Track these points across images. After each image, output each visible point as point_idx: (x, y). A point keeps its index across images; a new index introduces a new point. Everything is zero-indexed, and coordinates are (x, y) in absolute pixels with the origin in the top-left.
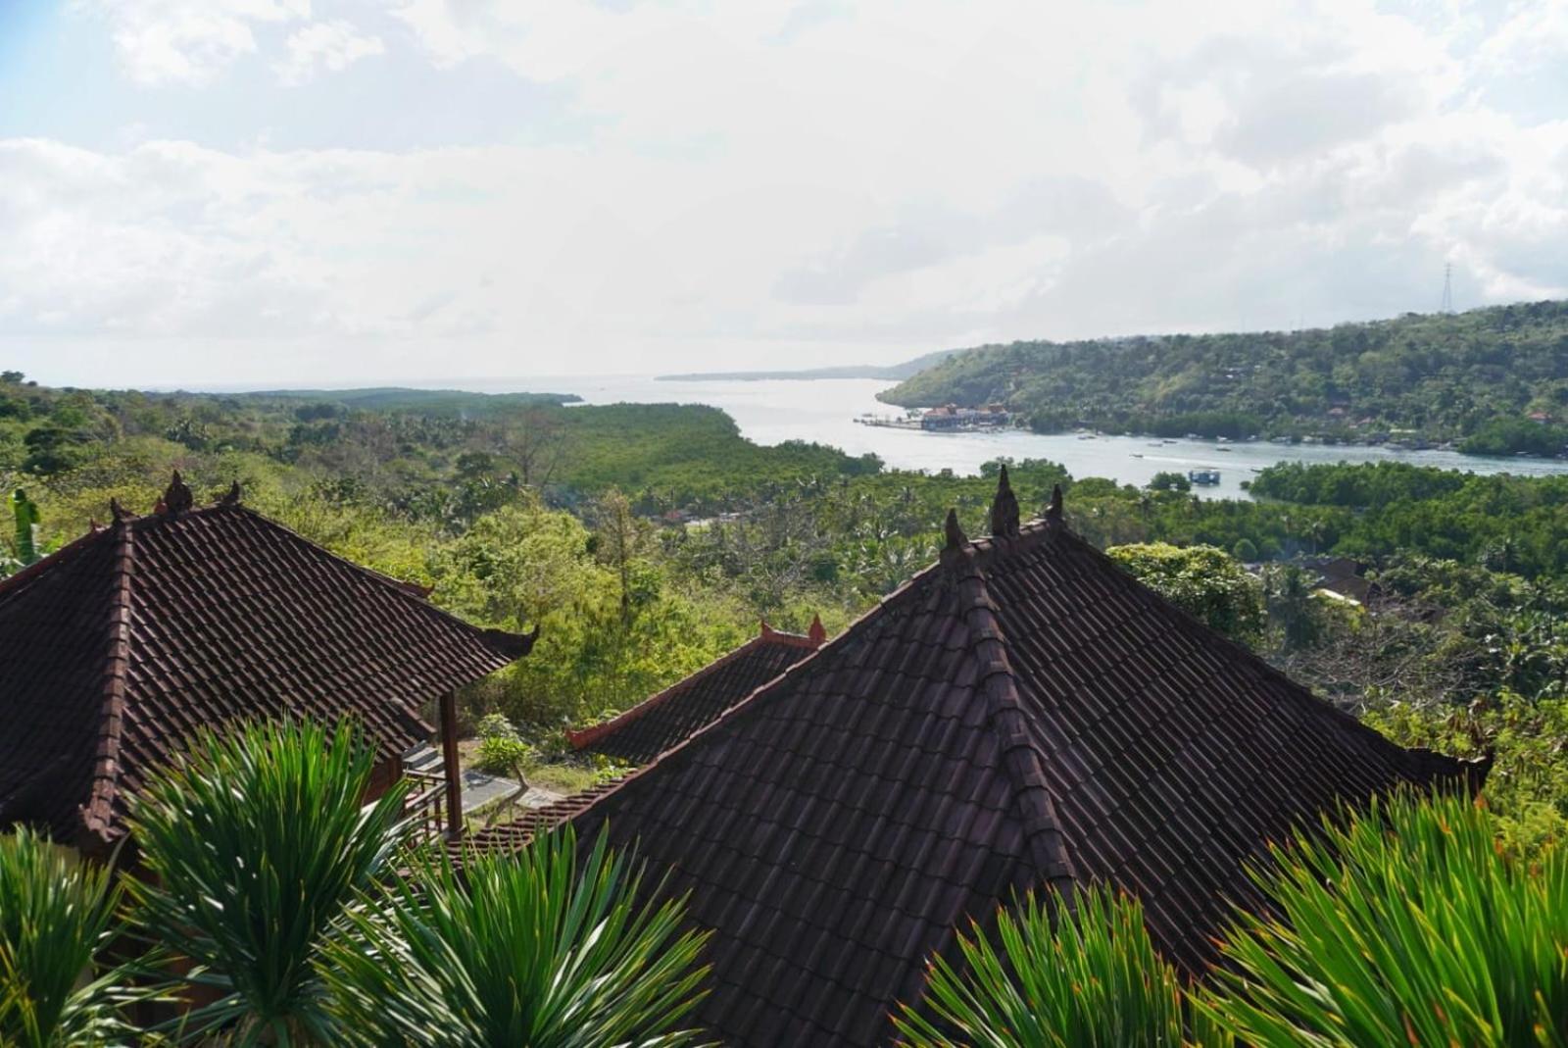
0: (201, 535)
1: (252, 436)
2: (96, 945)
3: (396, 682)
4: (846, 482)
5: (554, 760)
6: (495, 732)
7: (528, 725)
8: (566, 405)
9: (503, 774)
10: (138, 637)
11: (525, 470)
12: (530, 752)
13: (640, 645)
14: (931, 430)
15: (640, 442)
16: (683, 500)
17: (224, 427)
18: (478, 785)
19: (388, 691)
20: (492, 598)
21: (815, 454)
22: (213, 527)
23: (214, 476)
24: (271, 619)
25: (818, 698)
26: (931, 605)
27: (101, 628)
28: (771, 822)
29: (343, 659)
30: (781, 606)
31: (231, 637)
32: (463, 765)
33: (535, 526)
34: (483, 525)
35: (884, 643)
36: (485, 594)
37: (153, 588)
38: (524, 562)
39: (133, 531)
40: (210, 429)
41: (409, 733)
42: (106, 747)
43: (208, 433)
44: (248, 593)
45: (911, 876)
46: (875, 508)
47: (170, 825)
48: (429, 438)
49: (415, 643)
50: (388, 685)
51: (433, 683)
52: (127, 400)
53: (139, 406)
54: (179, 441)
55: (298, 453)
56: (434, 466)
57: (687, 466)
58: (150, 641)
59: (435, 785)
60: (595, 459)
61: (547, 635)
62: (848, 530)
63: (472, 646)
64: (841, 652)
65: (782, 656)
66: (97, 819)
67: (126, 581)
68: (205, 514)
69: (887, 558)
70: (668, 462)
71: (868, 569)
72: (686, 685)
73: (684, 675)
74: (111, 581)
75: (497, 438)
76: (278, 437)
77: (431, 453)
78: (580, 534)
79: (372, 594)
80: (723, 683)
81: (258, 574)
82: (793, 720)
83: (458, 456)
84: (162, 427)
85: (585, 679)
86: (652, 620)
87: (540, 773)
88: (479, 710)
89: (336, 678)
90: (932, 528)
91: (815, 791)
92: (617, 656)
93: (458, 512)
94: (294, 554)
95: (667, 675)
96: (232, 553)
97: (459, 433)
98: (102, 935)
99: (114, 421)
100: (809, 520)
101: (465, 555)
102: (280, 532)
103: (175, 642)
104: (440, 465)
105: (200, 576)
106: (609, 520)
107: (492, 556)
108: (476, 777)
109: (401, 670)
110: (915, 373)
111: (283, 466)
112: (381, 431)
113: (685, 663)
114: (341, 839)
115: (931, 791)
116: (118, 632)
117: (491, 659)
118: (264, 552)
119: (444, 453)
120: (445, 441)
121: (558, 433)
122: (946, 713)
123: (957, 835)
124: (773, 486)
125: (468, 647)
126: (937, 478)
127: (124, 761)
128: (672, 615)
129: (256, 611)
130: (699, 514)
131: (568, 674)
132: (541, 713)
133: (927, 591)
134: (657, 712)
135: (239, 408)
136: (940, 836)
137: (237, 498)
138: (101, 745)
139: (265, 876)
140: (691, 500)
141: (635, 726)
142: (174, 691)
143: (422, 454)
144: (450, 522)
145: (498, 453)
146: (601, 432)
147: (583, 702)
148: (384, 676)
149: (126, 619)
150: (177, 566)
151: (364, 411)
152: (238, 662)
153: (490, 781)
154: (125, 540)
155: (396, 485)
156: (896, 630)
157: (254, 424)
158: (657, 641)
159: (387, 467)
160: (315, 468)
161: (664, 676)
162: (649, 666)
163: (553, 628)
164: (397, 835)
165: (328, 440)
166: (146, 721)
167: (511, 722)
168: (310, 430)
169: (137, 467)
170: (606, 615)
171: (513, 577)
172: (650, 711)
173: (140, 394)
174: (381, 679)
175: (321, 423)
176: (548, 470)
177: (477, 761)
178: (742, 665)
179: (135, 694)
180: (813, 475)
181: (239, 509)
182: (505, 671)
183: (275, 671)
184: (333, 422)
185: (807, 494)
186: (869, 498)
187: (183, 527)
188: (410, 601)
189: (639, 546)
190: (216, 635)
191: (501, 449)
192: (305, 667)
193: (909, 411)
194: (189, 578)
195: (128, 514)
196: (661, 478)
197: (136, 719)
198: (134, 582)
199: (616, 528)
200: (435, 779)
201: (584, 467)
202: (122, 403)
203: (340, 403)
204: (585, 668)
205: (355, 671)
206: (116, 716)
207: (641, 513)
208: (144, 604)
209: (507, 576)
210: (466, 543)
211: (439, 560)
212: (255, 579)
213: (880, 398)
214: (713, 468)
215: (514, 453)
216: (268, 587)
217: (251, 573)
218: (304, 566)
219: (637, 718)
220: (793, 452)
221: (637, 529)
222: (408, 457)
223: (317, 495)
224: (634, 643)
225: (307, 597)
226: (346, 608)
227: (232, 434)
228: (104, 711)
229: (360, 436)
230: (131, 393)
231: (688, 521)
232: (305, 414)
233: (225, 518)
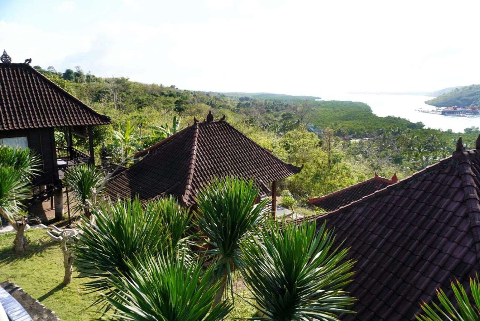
0: (215, 129)
1: (227, 105)
2: (185, 229)
3: (261, 176)
4: (409, 131)
5: (302, 206)
6: (286, 195)
7: (296, 195)
8: (316, 100)
9: (287, 208)
10: (198, 154)
11: (302, 119)
12: (296, 203)
13: (333, 176)
14: (445, 115)
15: (338, 113)
16: (351, 133)
17: (221, 102)
18: (280, 210)
19: (259, 178)
20: (289, 156)
21: (399, 120)
22: (218, 127)
23: (217, 115)
24: (230, 154)
25: (398, 197)
26: (446, 171)
27: (190, 151)
28: (376, 235)
29: (248, 167)
30: (381, 170)
31: (220, 157)
32: (277, 203)
33: (304, 136)
34: (288, 134)
35: (426, 182)
36: (287, 155)
37: (202, 141)
38: (299, 147)
39: (199, 126)
40: (217, 102)
41: (264, 190)
42: (189, 181)
43: (217, 103)
44: (225, 145)
45: (427, 263)
46: (420, 141)
47: (205, 200)
48: (275, 108)
49: (267, 165)
50: (259, 176)
51: (271, 177)
52: (198, 94)
53: (201, 95)
54: (210, 105)
55: (239, 110)
56: (275, 116)
57: (353, 122)
58: (201, 156)
59: (268, 207)
60: (323, 117)
61: (304, 169)
62: (408, 147)
63: (283, 168)
64: (408, 183)
65: (381, 185)
66: (186, 199)
67: (196, 140)
68: (216, 123)
69: (422, 159)
70: (347, 120)
71: (414, 162)
72: (347, 190)
73: (346, 187)
74: (193, 138)
75: (294, 109)
76: (234, 106)
77: (275, 112)
78: (316, 139)
79: (257, 150)
80: (359, 191)
81: (228, 141)
82: (388, 203)
83: (283, 114)
84: (206, 101)
85: (315, 184)
86: (337, 169)
87: (298, 209)
88: (282, 188)
89: (245, 172)
90: (441, 150)
91: (393, 228)
92: (325, 178)
93: (281, 130)
94: (237, 136)
95: (340, 186)
96: (222, 134)
97: (283, 107)
98: (187, 227)
99: (195, 98)
100: (394, 142)
101: (282, 143)
102: (234, 129)
103: (207, 156)
104: (277, 116)
105: (214, 140)
106: (326, 136)
107: (290, 144)
108: (279, 207)
109: (263, 172)
110: (441, 94)
111: (235, 114)
112: (261, 105)
113: (347, 183)
114: (248, 212)
115: (438, 235)
116: (193, 152)
117: (288, 173)
118: (230, 135)
119: (278, 113)
120: (279, 109)
121: (313, 109)
122: (448, 209)
123: (448, 252)
124: (382, 130)
125: (282, 168)
126: (446, 132)
127: (192, 186)
128: (344, 168)
129: (227, 151)
130: (355, 137)
131: (309, 181)
132: (300, 192)
133: (445, 166)
134: (337, 196)
135: (225, 97)
136: (440, 251)
137: (224, 119)
138: (188, 181)
139: (228, 219)
140: (354, 133)
141: (329, 200)
142: (205, 170)
143: (272, 113)
144: (278, 133)
145: (294, 114)
146: (326, 109)
147: (313, 190)
148: (258, 173)
149: (196, 149)
150: (208, 136)
151: (257, 99)
152: (221, 164)
153: (283, 209)
154: (197, 128)
155: (264, 121)
156: (431, 178)
157: (228, 101)
158: (338, 176)
159: (262, 116)
160: (243, 115)
161: (339, 186)
162: (335, 182)
163: (307, 167)
164: (262, 215)
165: (247, 107)
166: (198, 176)
167: (291, 193)
168: (242, 104)
169: (199, 111)
170: (323, 165)
171: (296, 151)
172: (334, 196)
173: (201, 92)
174: (257, 174)
175: (245, 102)
176: (309, 120)
177: (280, 203)
178: (366, 186)
179: (196, 169)
180: (397, 128)
181: (224, 122)
182: (291, 178)
183: (230, 168)
184: (248, 102)
185: (395, 134)
186: (418, 137)
187: (210, 126)
188: (267, 153)
189: (335, 145)
190: (216, 156)
191: (295, 112)
192: (238, 168)
193: (437, 108)
194: (211, 140)
195: (198, 121)
196: (344, 125)
197: (196, 175)
198: (198, 139)
199: (328, 139)
200: (269, 205)
201: (320, 120)
202: (197, 94)
203: (251, 97)
204: (315, 180)
205: (250, 171)
206: (191, 174)
207: (337, 135)
208: (200, 146)
209: (294, 150)
210: (283, 139)
211: (274, 144)
212: (227, 142)
213: (426, 103)
214: (362, 123)
215: (299, 114)
216: (230, 145)
217: (226, 140)
218: (240, 140)
219: (330, 197)
220: (391, 120)
221: (335, 140)
222: (268, 113)
223: (243, 122)
224: (331, 175)
225: (240, 148)
226: (250, 153)
227: (222, 104)
228: (189, 172)
229: (255, 106)
230: (199, 91)
231: (351, 139)
232: (241, 99)
233: (221, 124)
